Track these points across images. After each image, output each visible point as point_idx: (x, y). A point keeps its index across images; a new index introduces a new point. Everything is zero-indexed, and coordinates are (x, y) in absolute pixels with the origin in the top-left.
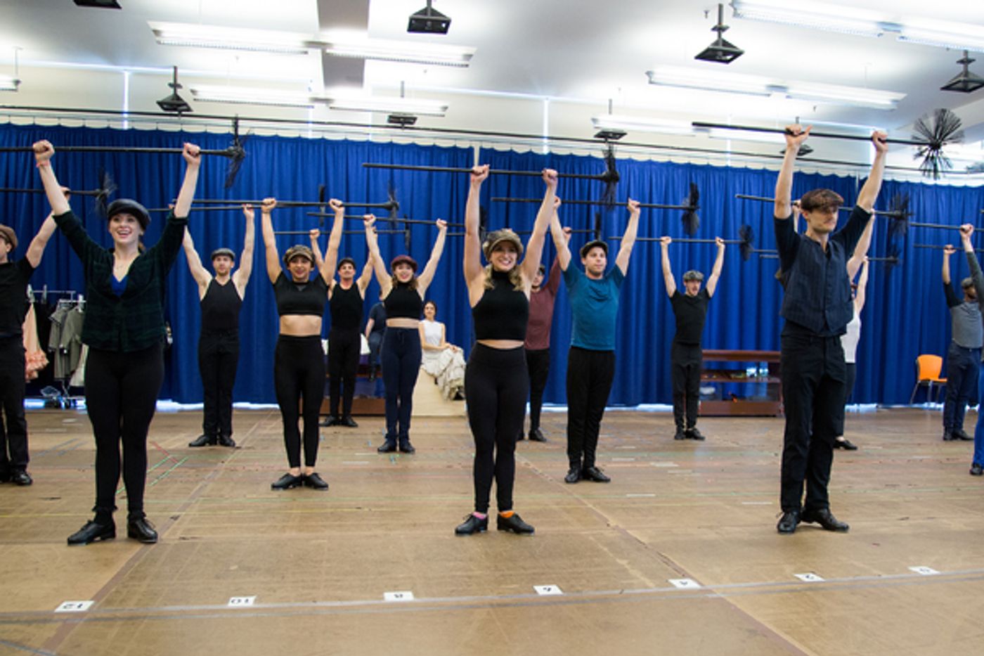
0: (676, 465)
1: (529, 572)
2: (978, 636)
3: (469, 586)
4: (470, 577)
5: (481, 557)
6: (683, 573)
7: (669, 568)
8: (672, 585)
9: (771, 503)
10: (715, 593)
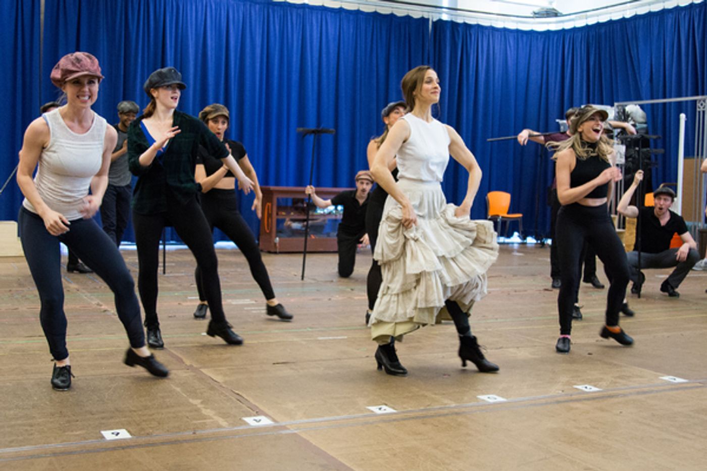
0: (254, 302)
1: (96, 416)
2: (542, 459)
3: (32, 434)
4: (31, 426)
5: (46, 404)
6: (258, 410)
7: (244, 406)
8: (246, 423)
9: (346, 337)
10: (288, 429)
